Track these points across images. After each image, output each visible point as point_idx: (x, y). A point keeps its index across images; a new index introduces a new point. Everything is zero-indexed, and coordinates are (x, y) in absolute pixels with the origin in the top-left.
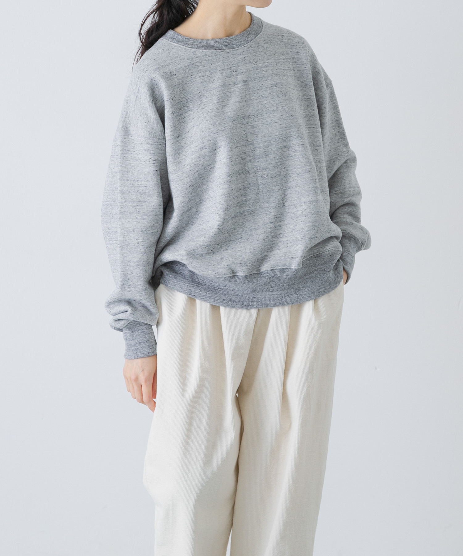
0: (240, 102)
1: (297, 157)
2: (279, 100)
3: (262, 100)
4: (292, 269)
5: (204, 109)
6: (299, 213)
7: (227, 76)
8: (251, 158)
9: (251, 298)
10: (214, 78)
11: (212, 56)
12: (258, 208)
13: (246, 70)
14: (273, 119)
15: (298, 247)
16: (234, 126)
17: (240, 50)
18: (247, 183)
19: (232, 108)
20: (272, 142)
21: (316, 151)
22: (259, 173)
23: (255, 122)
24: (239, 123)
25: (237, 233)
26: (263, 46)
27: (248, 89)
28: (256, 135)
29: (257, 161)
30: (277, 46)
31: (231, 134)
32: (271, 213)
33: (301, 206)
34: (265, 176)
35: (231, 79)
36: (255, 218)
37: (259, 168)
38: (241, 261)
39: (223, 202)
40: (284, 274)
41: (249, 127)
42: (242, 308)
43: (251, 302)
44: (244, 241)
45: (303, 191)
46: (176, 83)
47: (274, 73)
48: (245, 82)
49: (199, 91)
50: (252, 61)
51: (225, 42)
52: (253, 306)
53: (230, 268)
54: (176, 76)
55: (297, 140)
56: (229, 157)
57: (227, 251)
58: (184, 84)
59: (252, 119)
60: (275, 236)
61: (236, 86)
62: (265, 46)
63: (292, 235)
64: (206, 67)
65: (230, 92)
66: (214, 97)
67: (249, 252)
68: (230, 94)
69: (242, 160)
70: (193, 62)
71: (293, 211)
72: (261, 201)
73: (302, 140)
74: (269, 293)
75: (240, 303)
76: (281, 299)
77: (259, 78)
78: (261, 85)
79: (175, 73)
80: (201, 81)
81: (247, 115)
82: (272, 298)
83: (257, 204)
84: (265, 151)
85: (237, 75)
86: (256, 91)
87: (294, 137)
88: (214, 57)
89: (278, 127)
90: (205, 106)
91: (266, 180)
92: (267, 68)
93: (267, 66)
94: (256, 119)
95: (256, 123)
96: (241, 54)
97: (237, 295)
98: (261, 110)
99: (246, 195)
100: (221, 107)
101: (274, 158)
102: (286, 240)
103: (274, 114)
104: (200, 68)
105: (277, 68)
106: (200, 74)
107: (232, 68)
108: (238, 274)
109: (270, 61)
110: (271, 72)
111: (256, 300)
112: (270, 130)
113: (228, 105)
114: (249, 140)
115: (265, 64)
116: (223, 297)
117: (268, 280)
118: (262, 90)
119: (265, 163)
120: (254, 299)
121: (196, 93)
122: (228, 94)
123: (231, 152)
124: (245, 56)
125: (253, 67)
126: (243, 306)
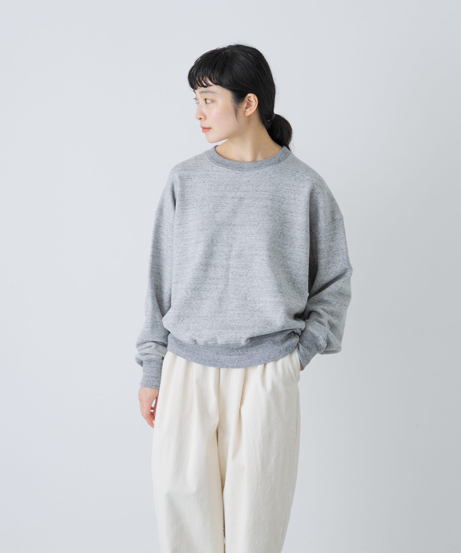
0: (229, 212)
1: (263, 264)
2: (262, 218)
3: (250, 215)
5: (202, 210)
7: (229, 191)
8: (228, 257)
10: (218, 189)
11: (223, 173)
12: (225, 296)
13: (246, 190)
14: (252, 231)
16: (218, 229)
17: (248, 174)
18: (220, 275)
19: (221, 215)
20: (246, 248)
22: (231, 269)
23: (238, 230)
24: (223, 228)
25: (205, 312)
27: (243, 204)
28: (236, 240)
29: (232, 260)
30: (286, 178)
31: (212, 234)
32: (233, 302)
33: (259, 303)
34: (235, 273)
35: (231, 193)
36: (222, 303)
37: (231, 265)
39: (192, 284)
41: (232, 233)
44: (208, 319)
46: (189, 185)
47: (270, 198)
49: (204, 195)
50: (254, 184)
51: (238, 165)
54: (191, 180)
55: (266, 251)
56: (205, 250)
57: (193, 324)
58: (195, 187)
59: (236, 228)
60: (233, 321)
61: (232, 200)
63: (246, 323)
64: (216, 180)
65: (226, 203)
66: (211, 203)
68: (225, 204)
69: (220, 257)
70: (208, 174)
71: (252, 305)
72: (229, 292)
77: (254, 198)
78: (254, 204)
79: (191, 178)
80: (209, 188)
81: (233, 223)
83: (225, 293)
84: (239, 254)
85: (238, 192)
86: (248, 207)
87: (265, 248)
90: (203, 207)
91: (235, 276)
92: (265, 193)
94: (239, 228)
95: (239, 231)
96: (248, 177)
98: (245, 222)
99: (217, 284)
100: (214, 212)
101: (245, 261)
103: (254, 228)
104: (212, 179)
106: (210, 183)
107: (236, 186)
110: (267, 196)
112: (247, 239)
113: (220, 212)
114: (229, 243)
115: (265, 189)
118: (253, 208)
121: (202, 196)
122: (224, 204)
123: (208, 247)
124: (250, 179)
125: (253, 189)
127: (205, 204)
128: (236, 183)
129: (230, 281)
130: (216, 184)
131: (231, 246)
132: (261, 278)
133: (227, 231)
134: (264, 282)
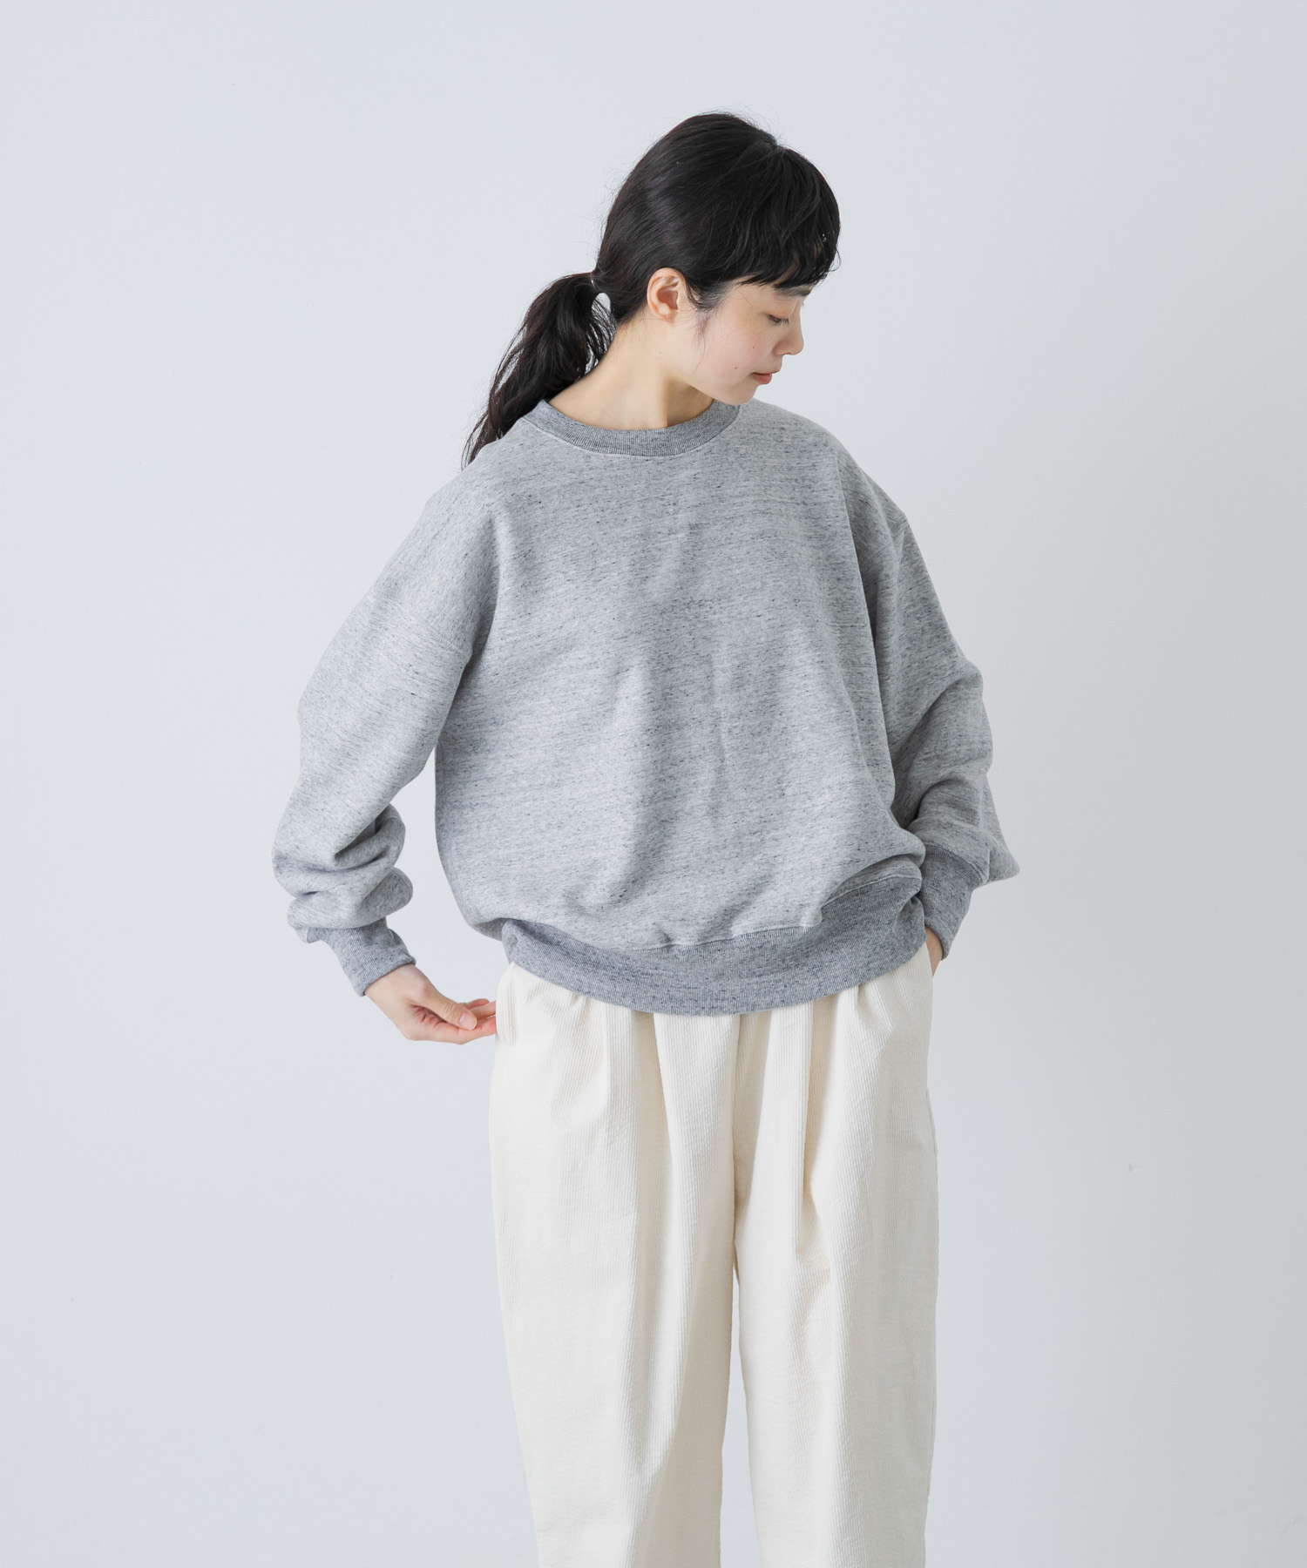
0: (679, 571)
1: (810, 688)
2: (767, 568)
3: (729, 567)
4: (802, 928)
5: (601, 582)
6: (817, 809)
7: (654, 515)
8: (706, 692)
9: (716, 992)
10: (625, 516)
12: (724, 800)
13: (697, 503)
15: (814, 882)
16: (665, 623)
17: (686, 458)
18: (697, 746)
19: (661, 584)
20: (752, 657)
21: (859, 676)
22: (725, 724)
23: (715, 613)
24: (676, 618)
25: (677, 856)
26: (736, 451)
27: (700, 543)
28: (716, 643)
29: (719, 698)
33: (821, 794)
35: (663, 521)
36: (719, 822)
38: (685, 914)
40: (785, 940)
41: (701, 626)
42: (697, 1013)
43: (717, 1000)
44: (692, 874)
45: (826, 763)
47: (759, 509)
48: (694, 528)
50: (711, 482)
52: (721, 1008)
53: (660, 931)
55: (808, 653)
57: (655, 896)
59: (708, 609)
60: (764, 861)
61: (672, 536)
62: (742, 451)
63: (803, 858)
65: (660, 550)
66: (623, 559)
67: (703, 896)
68: (659, 553)
69: (685, 698)
71: (805, 806)
72: (731, 786)
73: (818, 653)
74: (756, 979)
75: (691, 1003)
76: (784, 991)
77: (724, 520)
78: (729, 536)
81: (697, 599)
82: (762, 991)
83: (721, 792)
84: (736, 676)
85: (677, 513)
86: (717, 547)
87: (802, 645)
88: (629, 472)
89: (765, 626)
90: (603, 575)
91: (739, 740)
92: (744, 499)
93: (743, 495)
94: (716, 608)
95: (716, 616)
96: (689, 466)
97: (685, 987)
98: (727, 589)
99: (695, 773)
100: (639, 580)
101: (757, 691)
102: (789, 868)
103: (756, 597)
105: (765, 499)
107: (666, 497)
108: (678, 942)
109: (751, 483)
110: (752, 507)
111: (728, 995)
112: (747, 632)
113: (654, 576)
114: (702, 654)
115: (739, 490)
116: (652, 992)
117: (750, 954)
118: (731, 546)
119: (737, 703)
120: (722, 995)
122: (654, 552)
124: (696, 472)
125: (712, 497)
126: (697, 1009)
127: (605, 566)
128: (665, 490)
129: (727, 755)
130: (613, 504)
131: (709, 662)
132: (812, 726)
133: (687, 624)
134: (826, 734)
